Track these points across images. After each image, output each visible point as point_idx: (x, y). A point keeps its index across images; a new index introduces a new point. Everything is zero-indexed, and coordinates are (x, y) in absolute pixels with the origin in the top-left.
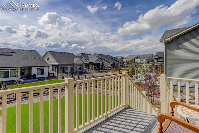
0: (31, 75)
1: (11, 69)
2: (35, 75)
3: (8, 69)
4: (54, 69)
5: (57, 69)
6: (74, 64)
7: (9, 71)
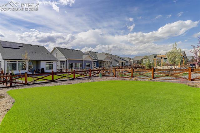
0: (39, 70)
1: (18, 62)
2: (43, 69)
3: (16, 62)
4: (62, 65)
5: (65, 65)
6: (83, 61)
7: (17, 63)
